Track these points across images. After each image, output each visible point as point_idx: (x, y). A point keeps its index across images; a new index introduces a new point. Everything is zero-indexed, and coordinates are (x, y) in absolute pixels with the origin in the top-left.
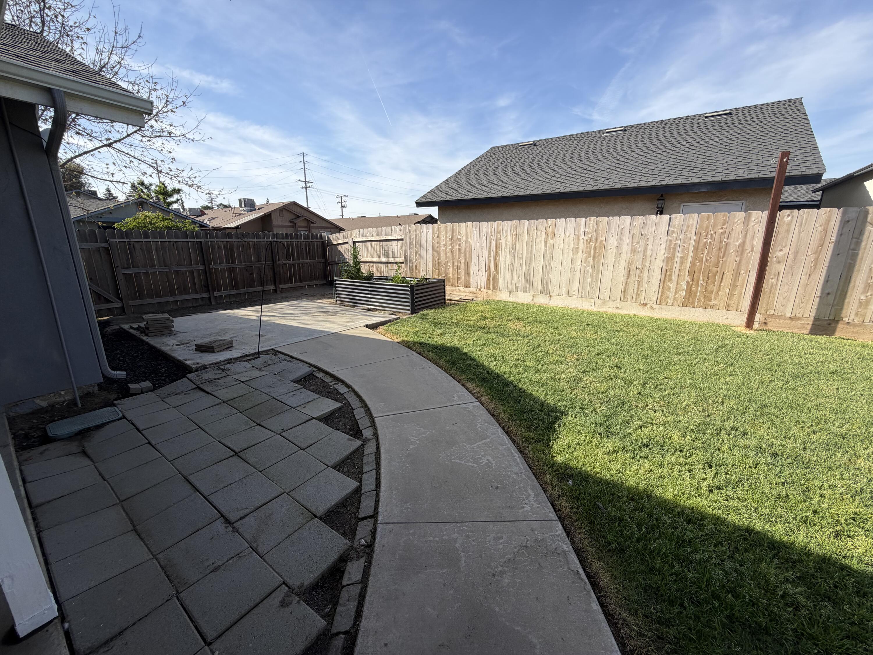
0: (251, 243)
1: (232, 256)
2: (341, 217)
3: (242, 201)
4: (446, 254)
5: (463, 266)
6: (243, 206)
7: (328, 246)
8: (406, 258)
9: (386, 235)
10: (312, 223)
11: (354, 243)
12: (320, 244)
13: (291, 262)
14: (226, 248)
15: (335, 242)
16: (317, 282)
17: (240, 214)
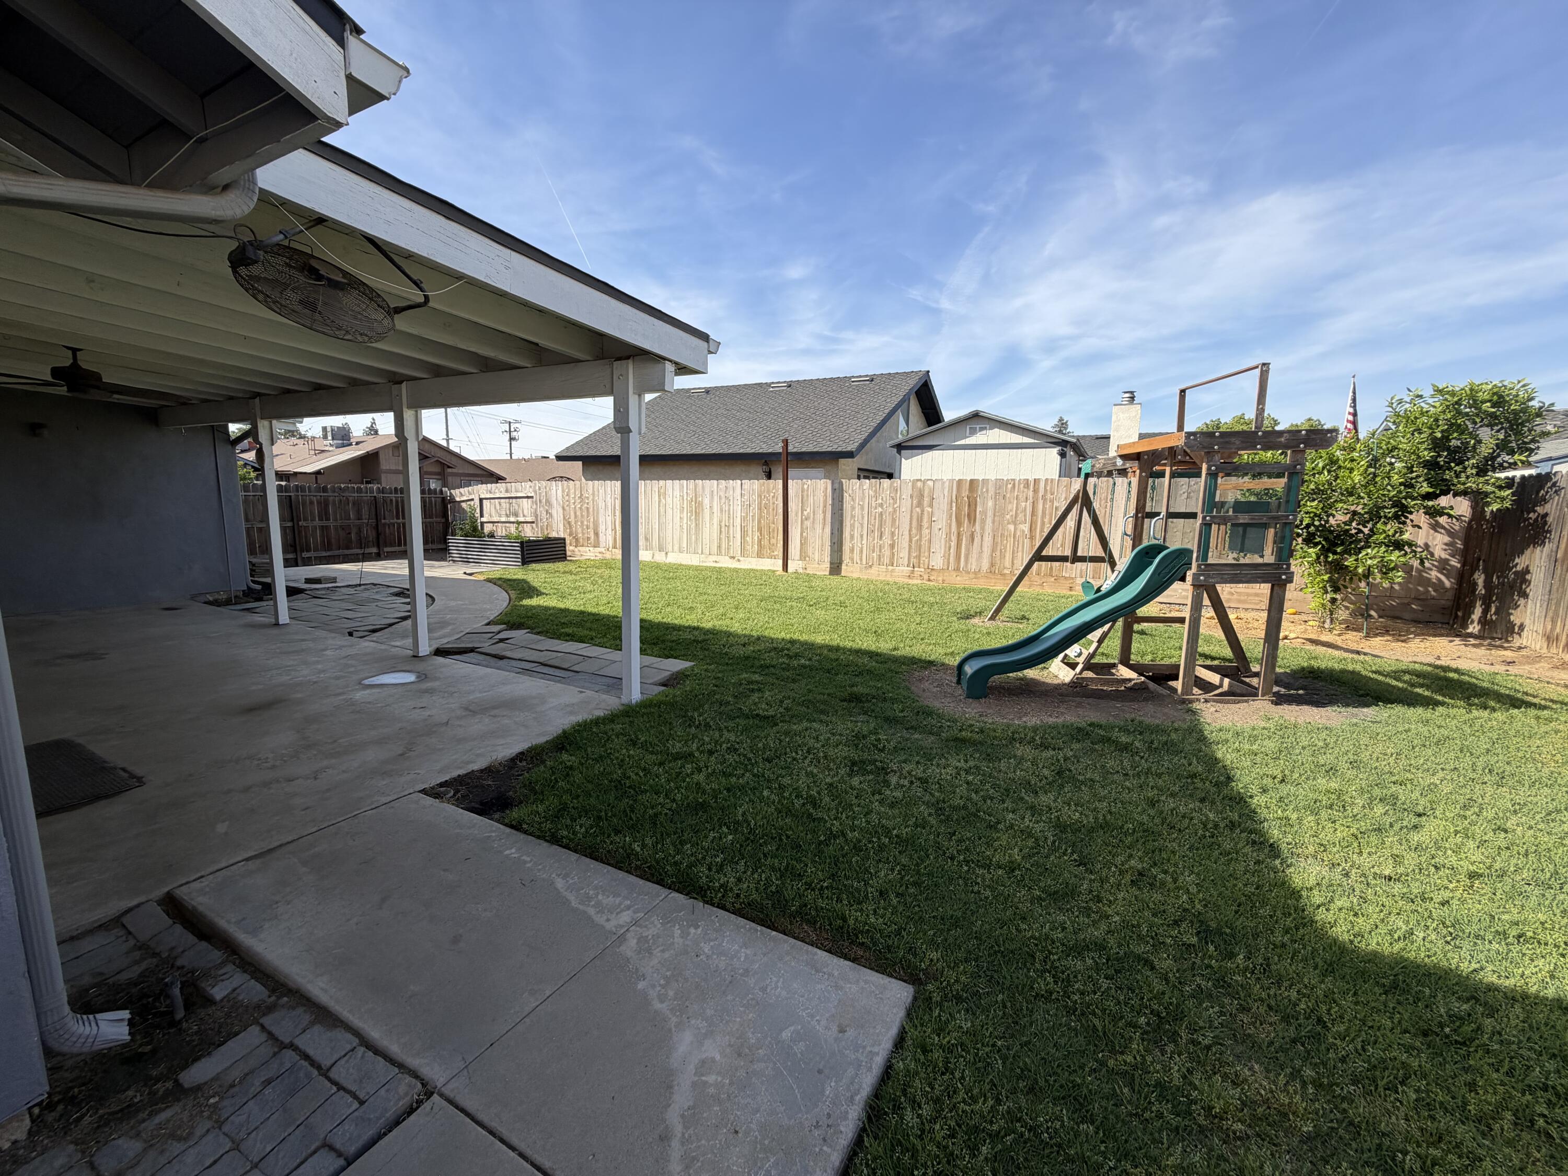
0: (351, 499)
1: (327, 513)
2: (509, 458)
3: (329, 429)
4: (575, 513)
5: (591, 525)
6: (330, 438)
7: (450, 503)
8: (536, 516)
9: (516, 491)
10: (449, 467)
11: (481, 500)
12: (439, 500)
13: (401, 520)
14: (319, 503)
15: (458, 499)
16: (434, 547)
17: (323, 451)
